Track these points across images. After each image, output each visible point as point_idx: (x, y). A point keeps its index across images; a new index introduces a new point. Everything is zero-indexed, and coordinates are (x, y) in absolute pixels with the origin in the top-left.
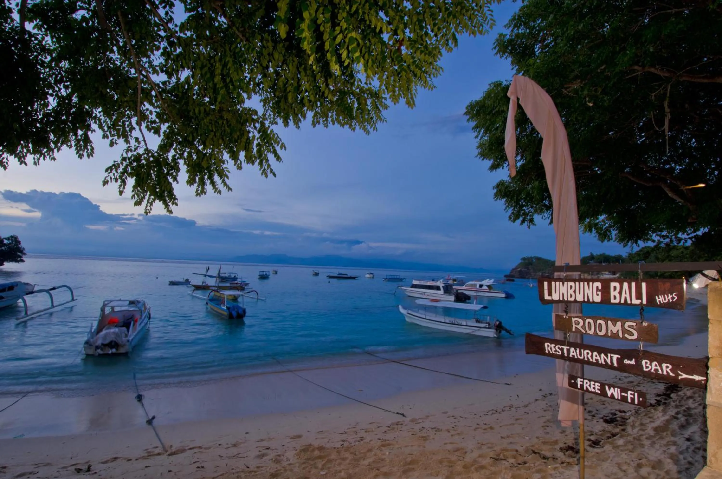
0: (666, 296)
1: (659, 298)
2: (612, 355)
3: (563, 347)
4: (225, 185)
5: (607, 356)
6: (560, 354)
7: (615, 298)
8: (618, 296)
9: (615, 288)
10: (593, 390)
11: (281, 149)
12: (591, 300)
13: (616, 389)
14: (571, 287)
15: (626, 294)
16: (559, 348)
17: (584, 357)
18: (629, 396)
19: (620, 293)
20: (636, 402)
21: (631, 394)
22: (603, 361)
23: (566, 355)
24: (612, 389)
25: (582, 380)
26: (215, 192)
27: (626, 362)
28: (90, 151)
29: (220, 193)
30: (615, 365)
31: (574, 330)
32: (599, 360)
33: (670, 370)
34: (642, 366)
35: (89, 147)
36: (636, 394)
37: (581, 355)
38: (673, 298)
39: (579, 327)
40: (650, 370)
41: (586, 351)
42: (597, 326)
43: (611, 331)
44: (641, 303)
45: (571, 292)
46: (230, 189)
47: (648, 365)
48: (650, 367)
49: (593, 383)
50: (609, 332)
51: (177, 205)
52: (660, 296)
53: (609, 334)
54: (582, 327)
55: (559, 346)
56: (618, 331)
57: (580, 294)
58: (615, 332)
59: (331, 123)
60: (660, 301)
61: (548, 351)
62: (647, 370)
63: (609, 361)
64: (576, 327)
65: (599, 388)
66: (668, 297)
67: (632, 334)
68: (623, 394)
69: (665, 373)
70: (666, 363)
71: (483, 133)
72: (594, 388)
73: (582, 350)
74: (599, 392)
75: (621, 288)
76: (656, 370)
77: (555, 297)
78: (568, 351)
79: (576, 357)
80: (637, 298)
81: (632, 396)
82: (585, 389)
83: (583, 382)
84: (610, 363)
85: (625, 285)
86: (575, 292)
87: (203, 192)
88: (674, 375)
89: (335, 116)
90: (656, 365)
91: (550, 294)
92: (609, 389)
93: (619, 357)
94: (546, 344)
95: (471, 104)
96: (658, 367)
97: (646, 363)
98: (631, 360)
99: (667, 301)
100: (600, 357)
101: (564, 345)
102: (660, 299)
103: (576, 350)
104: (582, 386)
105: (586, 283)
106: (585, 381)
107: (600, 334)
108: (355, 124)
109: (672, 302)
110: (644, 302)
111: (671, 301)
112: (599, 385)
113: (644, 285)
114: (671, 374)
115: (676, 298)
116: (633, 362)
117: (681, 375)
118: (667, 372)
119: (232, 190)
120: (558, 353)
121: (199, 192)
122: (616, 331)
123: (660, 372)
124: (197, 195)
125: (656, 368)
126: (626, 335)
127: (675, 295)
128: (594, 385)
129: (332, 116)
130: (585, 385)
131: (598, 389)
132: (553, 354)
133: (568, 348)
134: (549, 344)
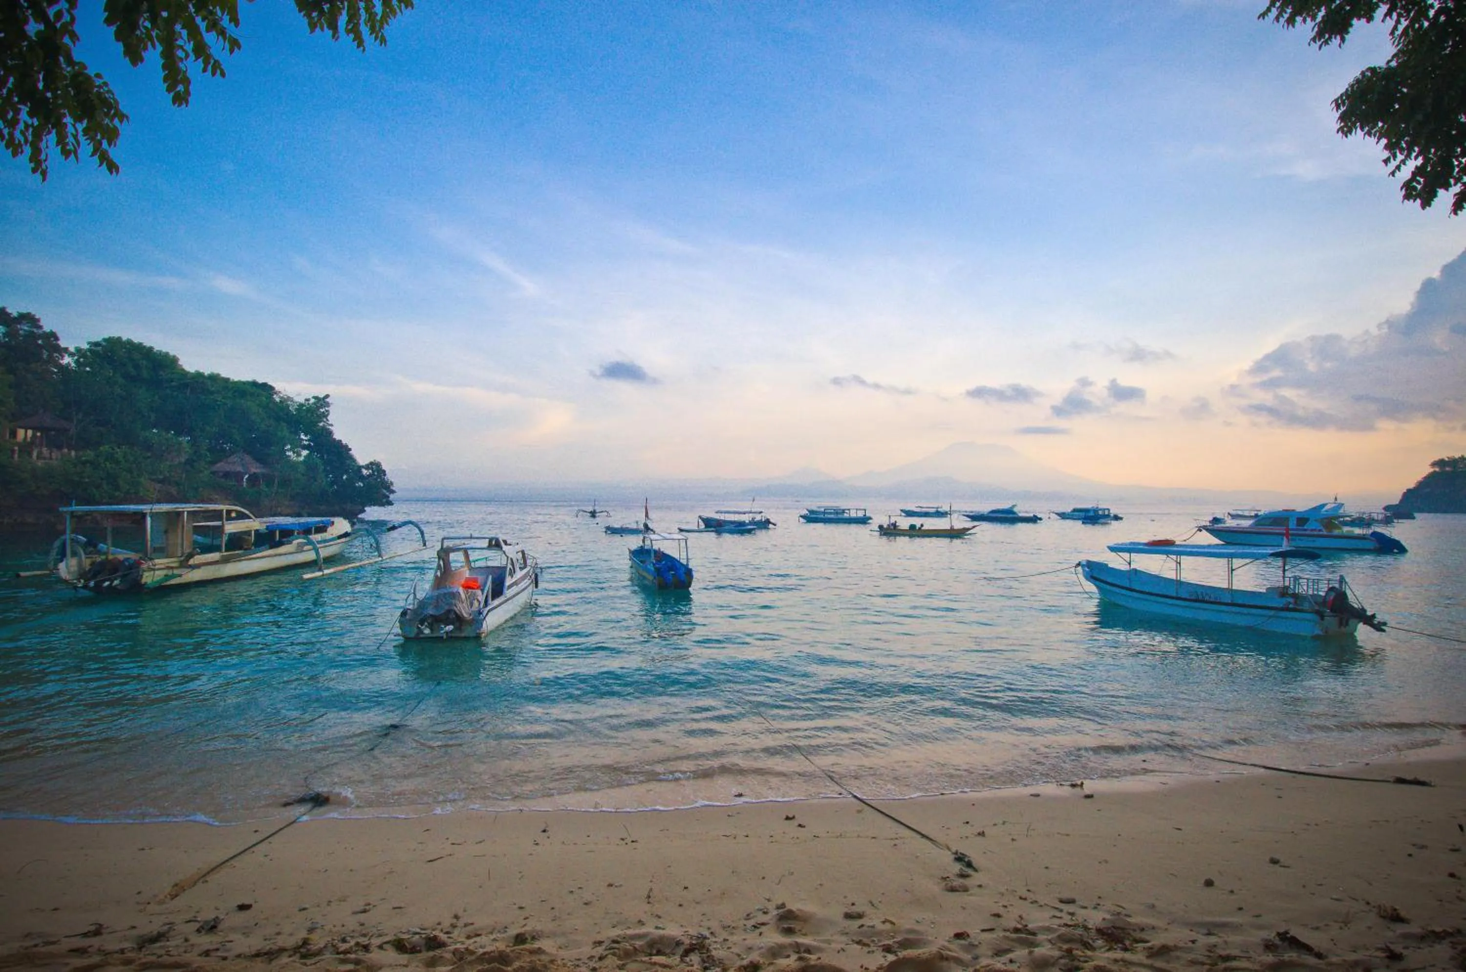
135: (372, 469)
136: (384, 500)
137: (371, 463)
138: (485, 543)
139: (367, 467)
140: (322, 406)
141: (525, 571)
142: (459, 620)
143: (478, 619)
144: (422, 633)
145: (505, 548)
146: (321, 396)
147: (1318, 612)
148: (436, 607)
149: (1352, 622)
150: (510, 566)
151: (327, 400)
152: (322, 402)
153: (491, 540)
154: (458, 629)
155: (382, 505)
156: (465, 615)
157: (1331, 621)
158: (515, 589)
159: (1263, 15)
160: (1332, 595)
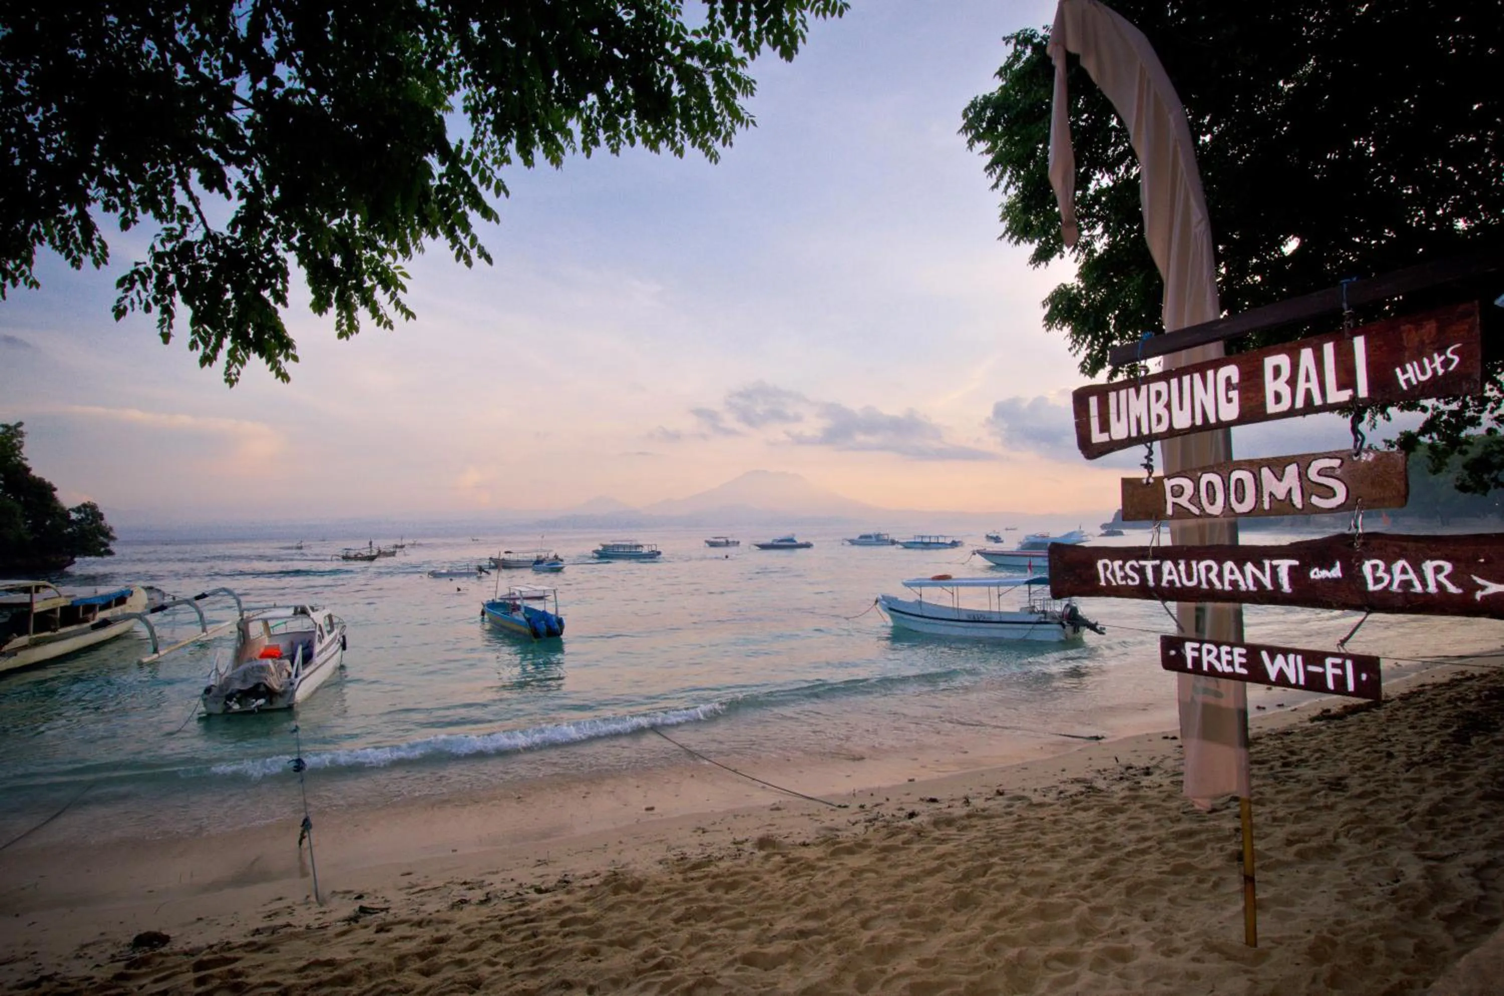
0: (1426, 361)
1: (1404, 372)
2: (1275, 562)
3: (1142, 563)
4: (398, 304)
5: (1262, 569)
6: (1137, 582)
7: (1278, 398)
8: (1286, 391)
9: (1277, 371)
10: (1228, 669)
11: (498, 194)
12: (1212, 420)
13: (1291, 657)
14: (1159, 394)
15: (1308, 379)
16: (1132, 568)
17: (1200, 582)
18: (1330, 672)
19: (1292, 382)
20: (1351, 686)
21: (1334, 666)
22: (1250, 582)
23: (1151, 583)
24: (1280, 658)
25: (1197, 645)
26: (378, 324)
27: (1317, 574)
28: (98, 251)
29: (392, 328)
30: (1286, 587)
31: (1169, 511)
32: (1241, 583)
33: (1447, 577)
34: (1364, 579)
35: (96, 243)
36: (1349, 664)
37: (1190, 577)
38: (1446, 363)
39: (1183, 501)
40: (1386, 589)
41: (1203, 564)
42: (1232, 488)
43: (1271, 494)
44: (1354, 398)
45: (1158, 408)
46: (410, 315)
47: (1380, 573)
48: (1387, 578)
49: (1228, 649)
50: (1266, 499)
51: (296, 359)
52: (1408, 366)
53: (1266, 506)
54: (1189, 501)
55: (1133, 562)
56: (1290, 491)
57: (1181, 408)
58: (1281, 495)
59: (627, 142)
60: (1408, 381)
61: (1106, 579)
62: (1379, 587)
63: (1267, 581)
64: (1174, 504)
65: (1244, 660)
66: (1431, 362)
67: (1330, 493)
68: (1312, 668)
69: (1432, 588)
70: (1433, 559)
71: (1010, 177)
72: (1230, 663)
73: (1194, 563)
74: (1244, 671)
75: (1295, 367)
76: (1408, 584)
77: (1119, 431)
78: (1157, 570)
79: (1178, 585)
80: (1341, 387)
81: (1338, 671)
82: (1205, 668)
83: (1199, 650)
84: (1269, 586)
85: (1307, 356)
86: (1168, 406)
87: (353, 328)
88: (1460, 591)
89: (633, 125)
90: (1404, 571)
91: (1105, 427)
92: (1272, 659)
93: (1295, 563)
94: (1100, 564)
95: (973, 105)
96: (1412, 576)
97: (1375, 568)
98: (1330, 567)
99: (1429, 374)
100: (1242, 572)
101: (1145, 558)
102: (1410, 375)
103: (1176, 565)
104: (1197, 661)
105: (1197, 376)
106: (1206, 647)
107: (1240, 508)
108: (682, 138)
109: (1445, 374)
110: (1363, 391)
111: (1441, 372)
112: (1243, 651)
113: (1359, 343)
114: (1452, 589)
115: (1457, 359)
116: (1336, 572)
117: (1483, 588)
118: (1439, 585)
119: (414, 317)
120: (1130, 582)
121: (345, 328)
122: (1285, 491)
123: (1418, 588)
124: (340, 336)
125: (1404, 577)
126: (1315, 500)
127: (1453, 353)
128: (1230, 653)
129: (628, 124)
130: (1205, 659)
131: (1242, 665)
132: (1118, 586)
133: (1157, 562)
134: (1107, 561)
135: (85, 512)
136: (102, 549)
137: (84, 506)
138: (291, 612)
139: (78, 510)
140: (13, 436)
141: (332, 635)
142: (270, 694)
143: (289, 691)
144: (230, 708)
145: (313, 615)
146: (12, 423)
147: (1061, 623)
148: (244, 681)
149: (1081, 628)
150: (318, 633)
151: (20, 429)
152: (13, 431)
153: (296, 608)
154: (270, 701)
155: (101, 555)
156: (276, 687)
157: (1069, 629)
158: (325, 656)
159: (1001, 238)
160: (1068, 610)
